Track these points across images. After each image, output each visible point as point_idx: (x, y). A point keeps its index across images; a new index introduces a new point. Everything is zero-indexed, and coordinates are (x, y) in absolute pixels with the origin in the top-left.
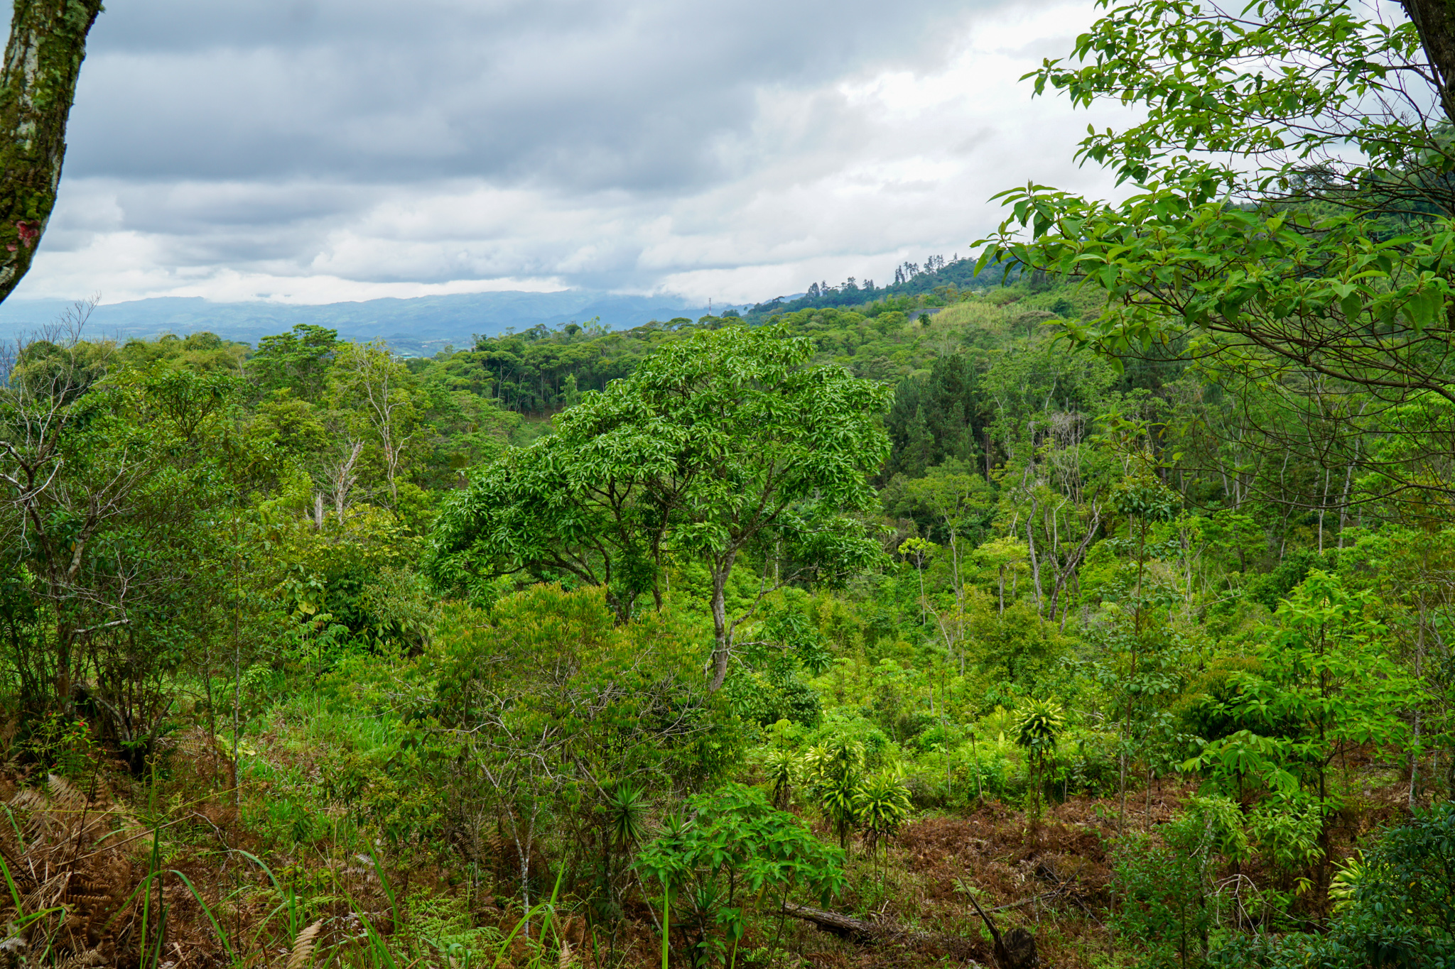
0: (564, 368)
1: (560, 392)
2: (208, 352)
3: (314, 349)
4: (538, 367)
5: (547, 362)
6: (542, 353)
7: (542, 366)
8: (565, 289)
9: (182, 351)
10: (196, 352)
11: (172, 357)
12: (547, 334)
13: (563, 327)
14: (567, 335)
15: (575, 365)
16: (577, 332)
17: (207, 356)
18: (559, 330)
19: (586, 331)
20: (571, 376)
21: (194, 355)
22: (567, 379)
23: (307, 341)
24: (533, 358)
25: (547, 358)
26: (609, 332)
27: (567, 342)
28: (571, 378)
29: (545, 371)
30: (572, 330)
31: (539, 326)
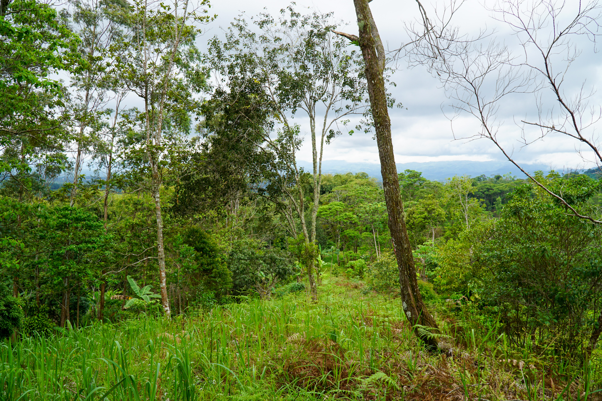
0: (496, 194)
1: (493, 204)
2: (364, 180)
3: (413, 180)
4: (483, 193)
5: (488, 191)
6: (486, 187)
7: (487, 193)
8: (491, 160)
9: (354, 179)
10: (360, 180)
11: (351, 181)
12: (486, 179)
13: (494, 176)
14: (495, 180)
15: (502, 193)
16: (500, 179)
17: (363, 181)
18: (491, 178)
19: (504, 178)
20: (499, 198)
21: (359, 181)
22: (497, 199)
23: (409, 177)
24: (482, 189)
25: (488, 190)
26: (515, 179)
27: (496, 182)
28: (499, 199)
29: (487, 195)
30: (498, 178)
31: (482, 176)
